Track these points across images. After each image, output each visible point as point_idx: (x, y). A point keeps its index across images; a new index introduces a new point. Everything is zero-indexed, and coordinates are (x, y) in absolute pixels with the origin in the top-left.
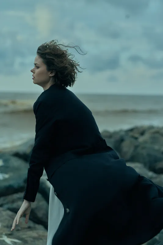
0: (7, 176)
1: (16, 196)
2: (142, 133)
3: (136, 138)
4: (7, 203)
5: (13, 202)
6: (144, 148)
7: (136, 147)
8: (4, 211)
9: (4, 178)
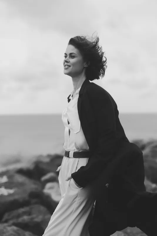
0: (11, 191)
1: (21, 210)
5: (19, 216)
9: (8, 193)
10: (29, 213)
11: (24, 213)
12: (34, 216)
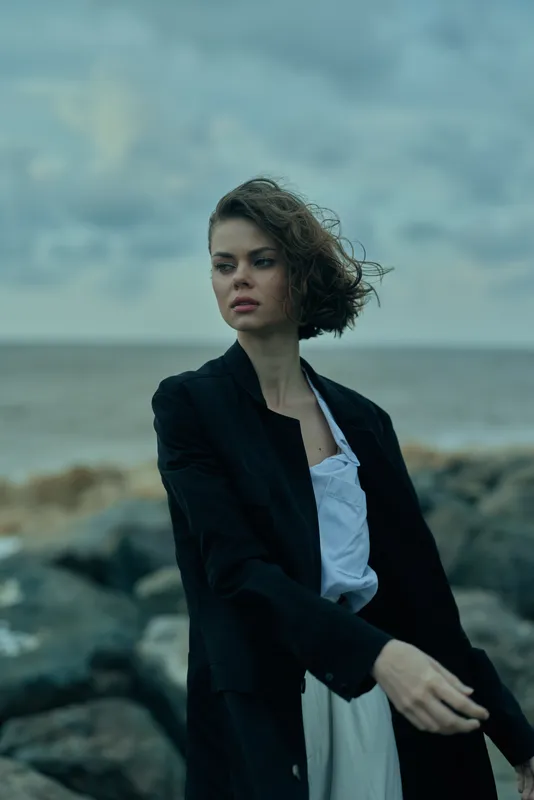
0: (31, 642)
1: (61, 717)
2: (492, 482)
3: (472, 501)
4: (33, 742)
5: (51, 737)
6: (499, 536)
7: (474, 533)
8: (18, 772)
9: (22, 649)
10: (88, 730)
11: (72, 728)
12: (104, 738)
